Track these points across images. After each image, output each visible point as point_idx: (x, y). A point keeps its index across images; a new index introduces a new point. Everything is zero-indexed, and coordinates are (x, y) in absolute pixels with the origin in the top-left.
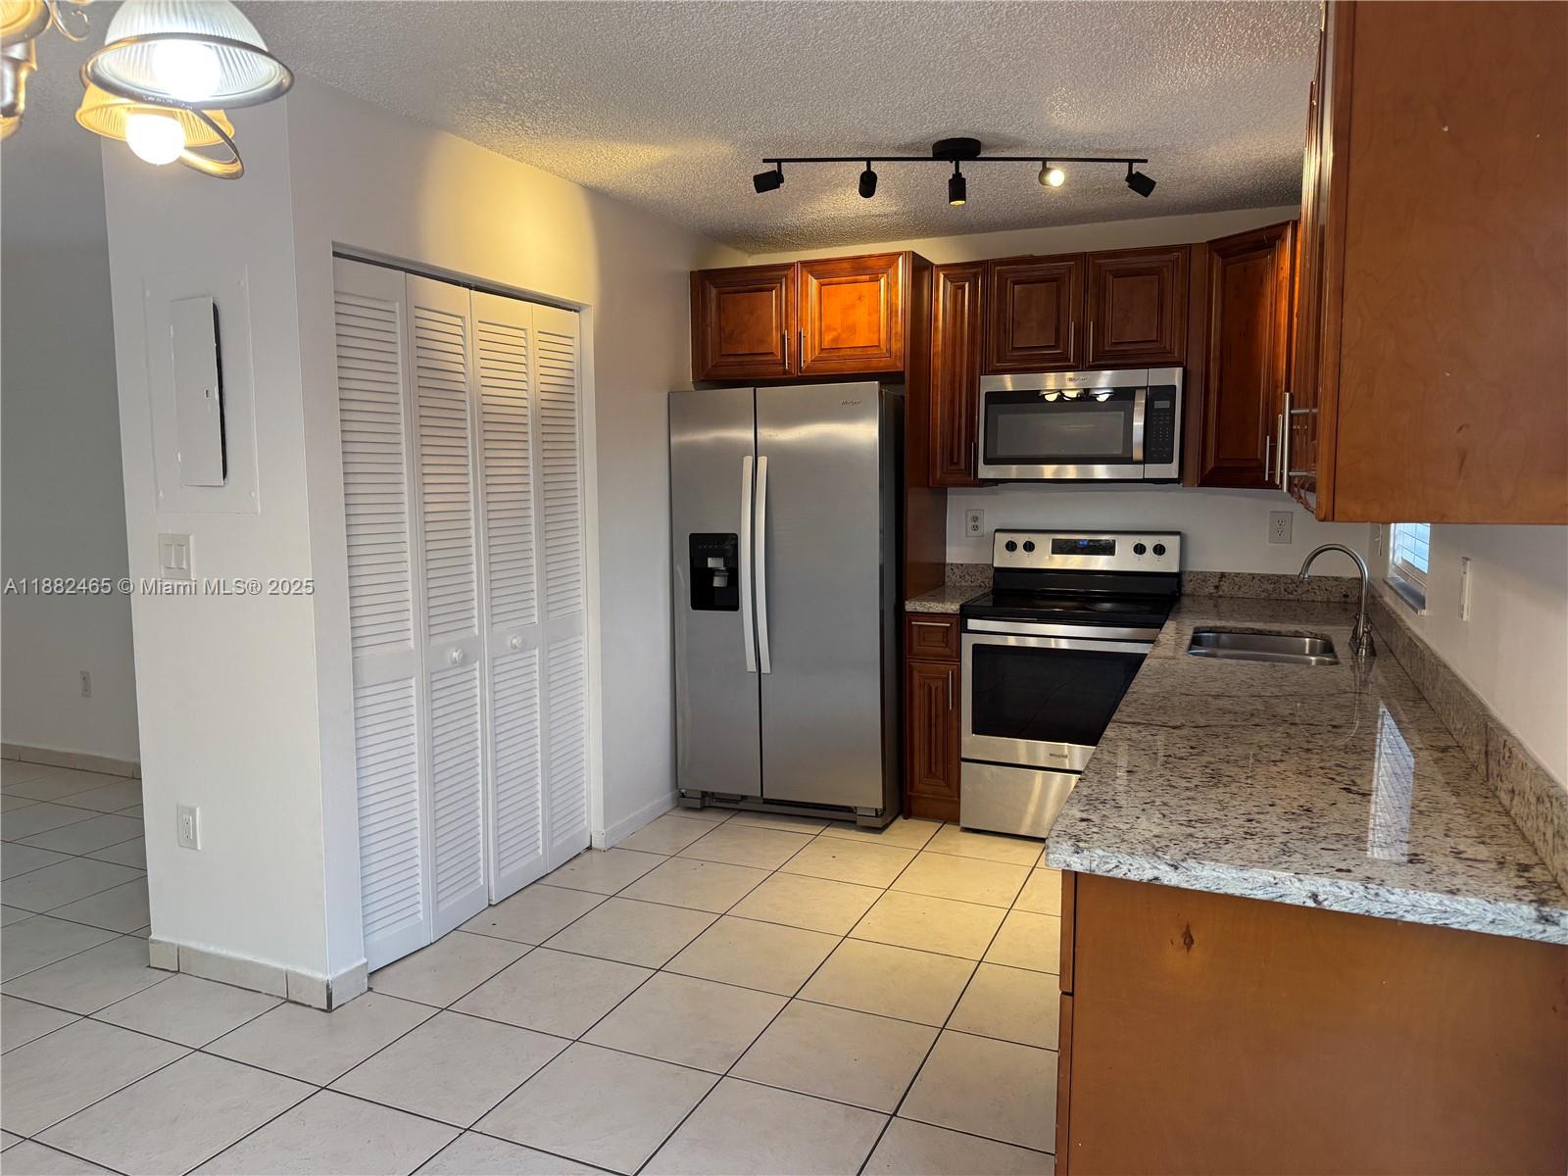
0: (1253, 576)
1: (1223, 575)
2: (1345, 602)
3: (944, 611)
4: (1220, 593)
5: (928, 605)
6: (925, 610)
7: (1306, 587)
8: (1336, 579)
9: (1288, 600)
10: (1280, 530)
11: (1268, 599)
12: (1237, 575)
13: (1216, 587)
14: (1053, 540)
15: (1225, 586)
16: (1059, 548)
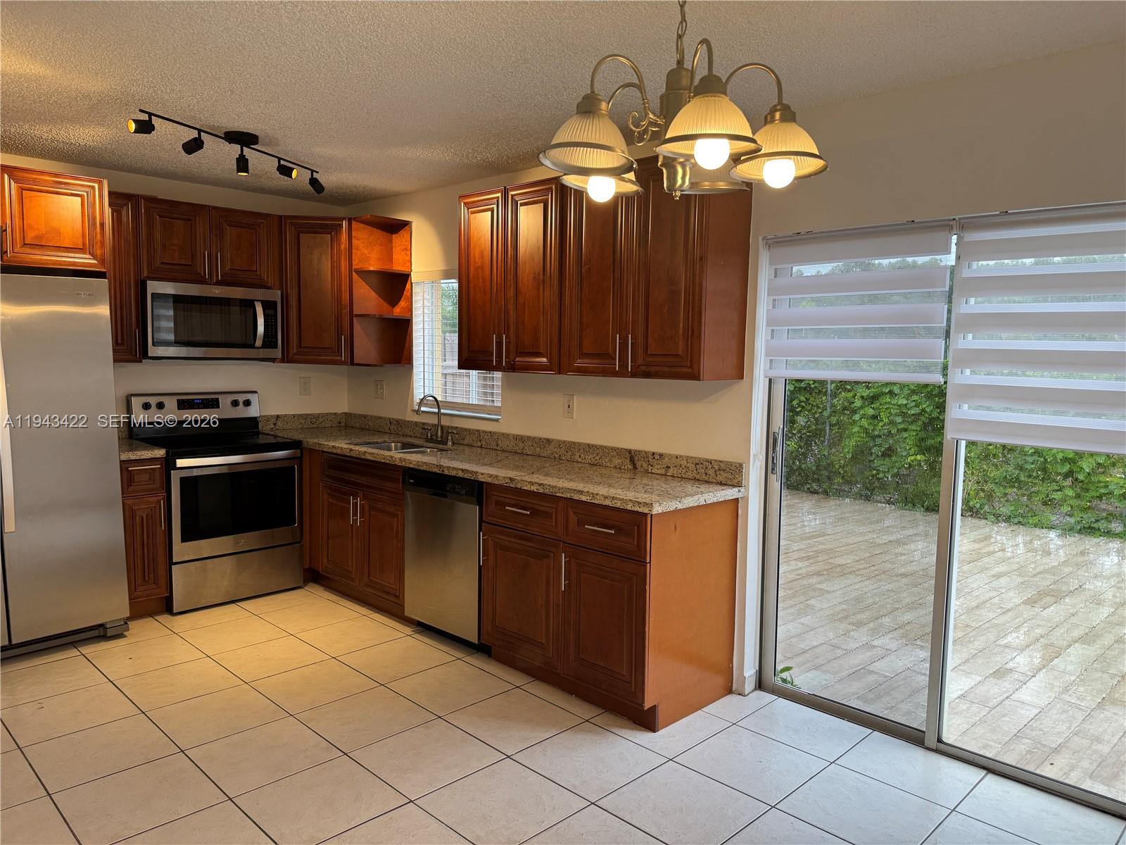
0: (294, 416)
1: (278, 417)
2: (339, 426)
3: (154, 456)
4: (277, 427)
5: (139, 453)
6: (138, 458)
7: (321, 420)
8: (335, 414)
9: (313, 428)
10: (305, 388)
11: (302, 429)
12: (285, 416)
13: (275, 424)
14: (178, 400)
15: (279, 423)
16: (184, 404)
